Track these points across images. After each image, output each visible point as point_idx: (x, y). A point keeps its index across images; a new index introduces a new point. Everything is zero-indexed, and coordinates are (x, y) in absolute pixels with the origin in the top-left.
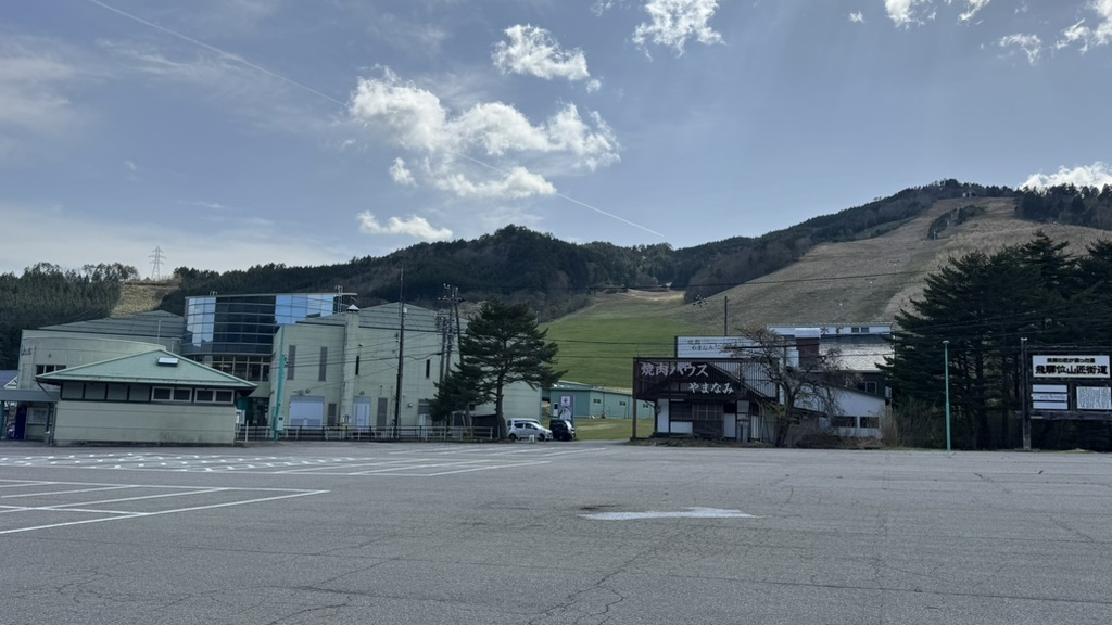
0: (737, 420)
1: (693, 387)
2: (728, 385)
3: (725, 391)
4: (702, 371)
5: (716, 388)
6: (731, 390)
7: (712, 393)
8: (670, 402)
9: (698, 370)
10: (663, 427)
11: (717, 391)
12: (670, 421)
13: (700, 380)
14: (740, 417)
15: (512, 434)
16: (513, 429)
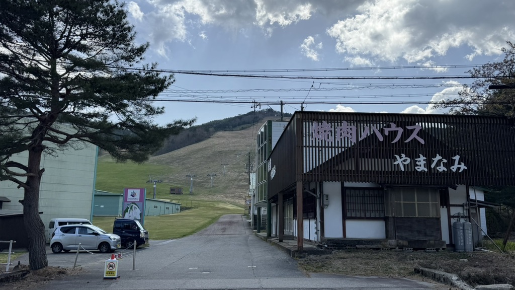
0: (450, 217)
1: (402, 161)
2: (457, 158)
3: (454, 168)
4: (414, 135)
5: (439, 164)
6: (463, 167)
7: (431, 173)
8: (344, 189)
9: (407, 133)
10: (333, 230)
11: (442, 168)
12: (345, 218)
13: (412, 151)
14: (454, 211)
15: (57, 244)
16: (58, 236)
